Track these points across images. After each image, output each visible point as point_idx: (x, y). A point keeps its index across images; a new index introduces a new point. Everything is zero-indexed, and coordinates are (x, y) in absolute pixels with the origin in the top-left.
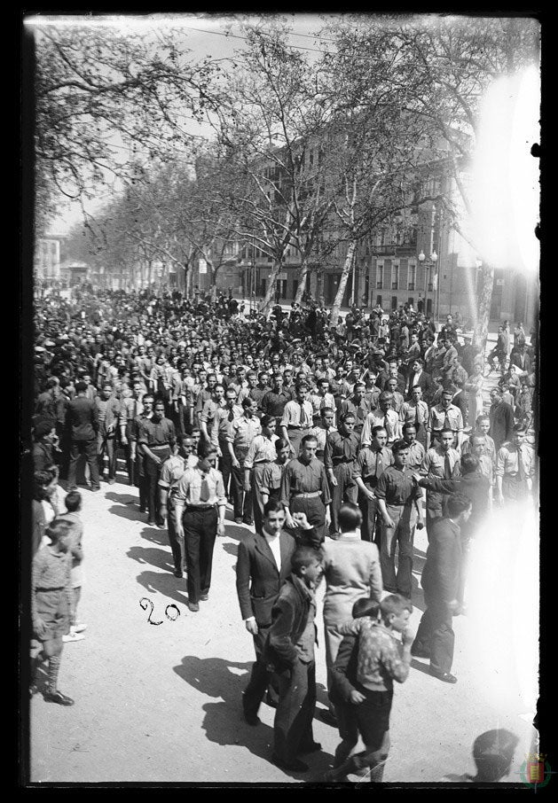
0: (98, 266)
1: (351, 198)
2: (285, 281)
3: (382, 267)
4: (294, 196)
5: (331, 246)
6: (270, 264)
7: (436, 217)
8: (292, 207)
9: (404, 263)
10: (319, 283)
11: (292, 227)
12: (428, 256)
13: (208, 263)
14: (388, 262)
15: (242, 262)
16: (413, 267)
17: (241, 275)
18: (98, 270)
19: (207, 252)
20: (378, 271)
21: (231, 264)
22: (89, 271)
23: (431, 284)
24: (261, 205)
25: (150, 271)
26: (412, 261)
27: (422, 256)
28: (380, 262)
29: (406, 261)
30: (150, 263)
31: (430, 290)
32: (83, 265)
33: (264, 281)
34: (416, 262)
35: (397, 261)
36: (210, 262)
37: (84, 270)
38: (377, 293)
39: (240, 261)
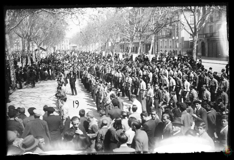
0: (80, 45)
1: (153, 22)
2: (133, 47)
3: (161, 42)
4: (136, 22)
5: (148, 36)
6: (129, 43)
7: (177, 27)
8: (135, 26)
9: (168, 40)
10: (143, 47)
11: (136, 31)
12: (175, 38)
13: (111, 43)
14: (164, 40)
15: (121, 42)
16: (171, 41)
17: (121, 46)
18: (80, 47)
19: (111, 40)
20: (160, 43)
21: (118, 43)
22: (77, 47)
23: (176, 46)
24: (127, 26)
25: (95, 46)
26: (170, 40)
27: (174, 38)
28: (161, 40)
29: (169, 40)
30: (95, 44)
31: (176, 48)
32: (76, 45)
33: (127, 47)
34: (171, 40)
35: (166, 40)
36: (112, 42)
37: (76, 47)
38: (161, 49)
39: (120, 42)
